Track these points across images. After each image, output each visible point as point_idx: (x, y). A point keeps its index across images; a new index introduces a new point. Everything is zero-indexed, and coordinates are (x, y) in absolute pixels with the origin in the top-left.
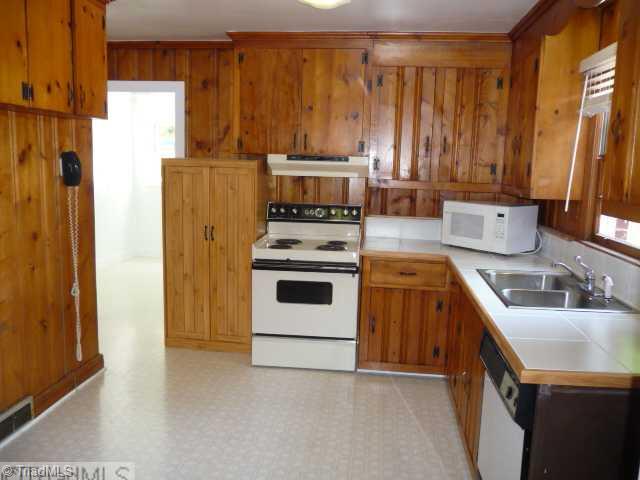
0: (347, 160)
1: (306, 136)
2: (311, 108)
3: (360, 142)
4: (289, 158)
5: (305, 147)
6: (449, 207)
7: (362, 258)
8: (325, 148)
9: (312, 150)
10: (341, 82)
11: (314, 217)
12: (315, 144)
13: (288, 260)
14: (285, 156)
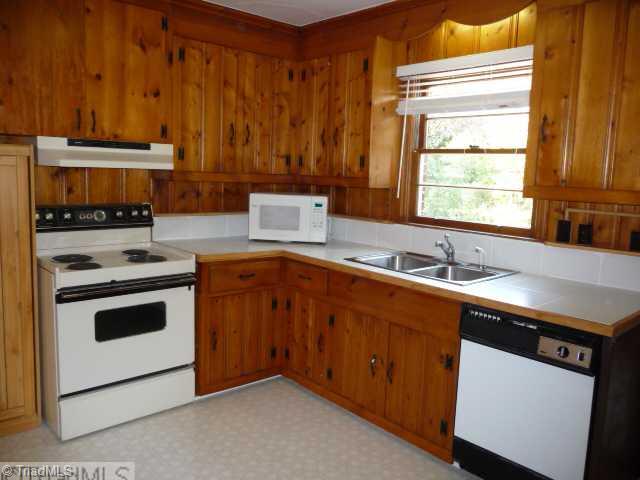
0: (147, 147)
1: (93, 113)
2: (99, 77)
3: (162, 127)
4: (71, 143)
5: (93, 130)
6: (256, 199)
7: (199, 265)
8: (119, 132)
9: (103, 133)
10: (138, 49)
11: (95, 222)
12: (107, 126)
13: (113, 282)
14: (65, 140)
